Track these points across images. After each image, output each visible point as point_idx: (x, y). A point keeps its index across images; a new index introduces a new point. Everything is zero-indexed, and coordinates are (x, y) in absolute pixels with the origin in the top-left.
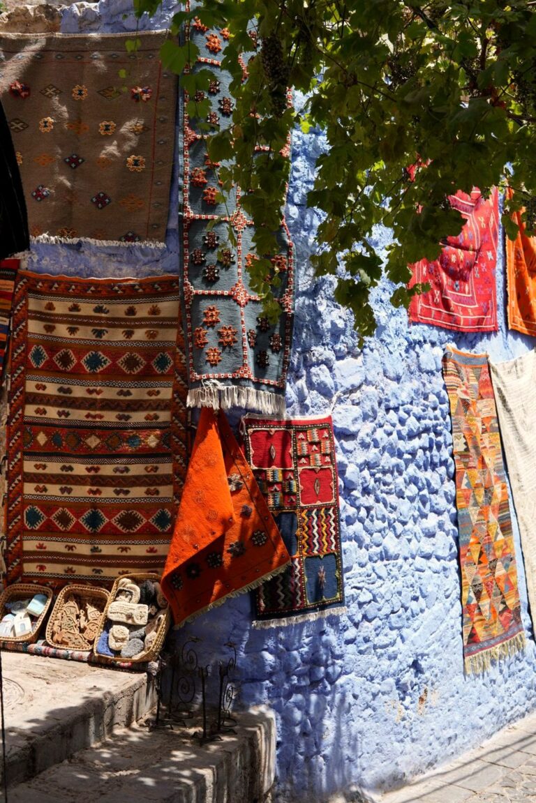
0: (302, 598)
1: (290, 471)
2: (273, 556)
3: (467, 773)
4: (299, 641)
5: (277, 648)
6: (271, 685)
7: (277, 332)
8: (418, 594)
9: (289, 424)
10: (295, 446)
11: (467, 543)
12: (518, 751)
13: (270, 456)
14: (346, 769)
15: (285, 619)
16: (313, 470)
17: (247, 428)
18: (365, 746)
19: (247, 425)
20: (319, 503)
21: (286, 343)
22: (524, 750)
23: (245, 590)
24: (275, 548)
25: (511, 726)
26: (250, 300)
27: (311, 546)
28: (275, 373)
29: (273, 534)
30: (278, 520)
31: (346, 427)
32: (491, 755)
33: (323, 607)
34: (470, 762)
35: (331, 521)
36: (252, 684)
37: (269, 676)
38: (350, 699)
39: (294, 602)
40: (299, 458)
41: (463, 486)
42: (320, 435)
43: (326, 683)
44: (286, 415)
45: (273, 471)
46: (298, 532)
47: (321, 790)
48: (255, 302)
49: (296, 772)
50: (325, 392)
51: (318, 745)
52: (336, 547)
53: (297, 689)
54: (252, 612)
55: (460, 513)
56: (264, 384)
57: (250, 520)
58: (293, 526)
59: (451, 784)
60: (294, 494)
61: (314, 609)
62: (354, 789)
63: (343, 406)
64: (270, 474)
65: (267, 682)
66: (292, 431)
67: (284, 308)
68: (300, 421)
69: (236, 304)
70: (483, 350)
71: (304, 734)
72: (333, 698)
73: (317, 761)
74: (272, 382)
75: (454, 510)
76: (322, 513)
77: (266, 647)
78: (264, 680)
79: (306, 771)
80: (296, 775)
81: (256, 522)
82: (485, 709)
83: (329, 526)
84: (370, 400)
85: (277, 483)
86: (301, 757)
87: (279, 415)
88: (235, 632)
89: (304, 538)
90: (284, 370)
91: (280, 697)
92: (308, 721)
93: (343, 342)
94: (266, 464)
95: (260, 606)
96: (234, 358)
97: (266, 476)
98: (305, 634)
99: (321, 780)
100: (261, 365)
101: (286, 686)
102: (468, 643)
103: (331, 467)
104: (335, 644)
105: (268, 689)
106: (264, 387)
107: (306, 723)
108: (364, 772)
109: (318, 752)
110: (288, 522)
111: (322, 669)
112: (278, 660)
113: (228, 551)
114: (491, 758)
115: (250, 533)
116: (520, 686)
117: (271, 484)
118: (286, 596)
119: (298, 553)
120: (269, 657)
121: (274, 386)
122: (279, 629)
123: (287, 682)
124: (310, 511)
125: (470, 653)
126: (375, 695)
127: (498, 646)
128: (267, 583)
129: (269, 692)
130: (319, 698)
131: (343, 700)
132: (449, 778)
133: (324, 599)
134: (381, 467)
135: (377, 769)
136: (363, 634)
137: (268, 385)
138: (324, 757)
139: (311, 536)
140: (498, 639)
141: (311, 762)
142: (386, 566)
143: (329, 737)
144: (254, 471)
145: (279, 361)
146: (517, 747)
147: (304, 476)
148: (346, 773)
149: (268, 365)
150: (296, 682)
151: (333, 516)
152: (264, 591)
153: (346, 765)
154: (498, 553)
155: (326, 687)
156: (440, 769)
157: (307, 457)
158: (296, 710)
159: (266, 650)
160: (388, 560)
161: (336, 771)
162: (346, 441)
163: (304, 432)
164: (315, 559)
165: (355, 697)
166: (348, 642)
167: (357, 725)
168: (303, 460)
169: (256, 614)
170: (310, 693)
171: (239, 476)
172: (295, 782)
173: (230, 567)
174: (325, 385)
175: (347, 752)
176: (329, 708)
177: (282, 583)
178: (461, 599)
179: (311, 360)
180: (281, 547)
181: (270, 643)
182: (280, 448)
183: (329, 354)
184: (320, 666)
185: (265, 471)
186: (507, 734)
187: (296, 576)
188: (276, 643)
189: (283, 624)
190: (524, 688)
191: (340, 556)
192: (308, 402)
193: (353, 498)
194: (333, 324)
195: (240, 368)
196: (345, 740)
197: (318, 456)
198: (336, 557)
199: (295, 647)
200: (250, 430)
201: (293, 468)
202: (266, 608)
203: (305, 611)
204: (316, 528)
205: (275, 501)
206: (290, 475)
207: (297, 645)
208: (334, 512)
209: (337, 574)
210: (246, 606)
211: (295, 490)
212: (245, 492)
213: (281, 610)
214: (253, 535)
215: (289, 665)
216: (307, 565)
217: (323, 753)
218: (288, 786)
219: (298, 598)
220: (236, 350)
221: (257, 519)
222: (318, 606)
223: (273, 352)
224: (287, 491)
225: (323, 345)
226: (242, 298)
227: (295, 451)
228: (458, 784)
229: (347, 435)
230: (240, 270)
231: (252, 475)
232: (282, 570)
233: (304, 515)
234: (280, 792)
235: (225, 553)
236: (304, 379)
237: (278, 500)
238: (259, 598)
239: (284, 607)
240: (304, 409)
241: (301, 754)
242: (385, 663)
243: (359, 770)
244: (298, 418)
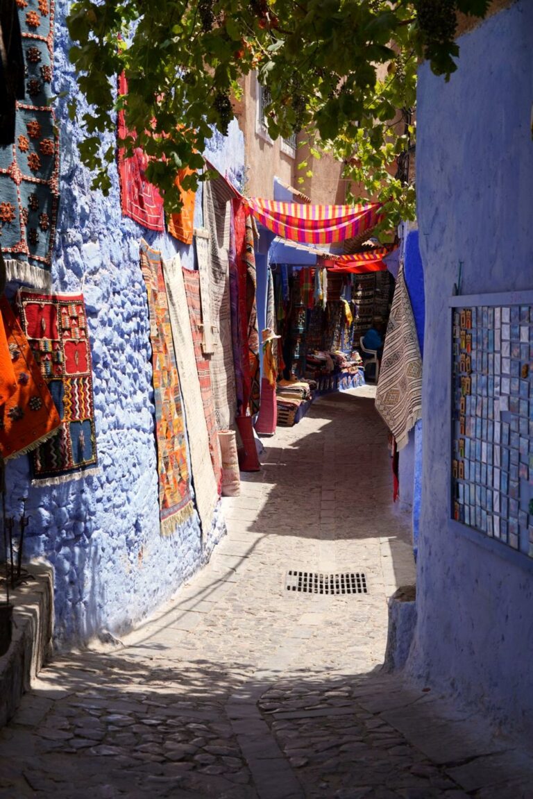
0: (69, 459)
1: (58, 342)
2: (47, 420)
3: (172, 619)
4: (67, 499)
5: (51, 504)
6: (47, 538)
7: (45, 212)
8: (136, 461)
9: (55, 298)
10: (60, 319)
11: (160, 420)
12: (202, 600)
13: (42, 328)
14: (97, 614)
15: (57, 478)
16: (73, 342)
17: (22, 301)
18: (109, 595)
19: (22, 298)
20: (78, 373)
21: (52, 222)
22: (207, 599)
23: (24, 451)
24: (48, 412)
25: (186, 583)
26: (23, 179)
27: (74, 411)
28: (44, 250)
29: (47, 400)
30: (49, 386)
31: (92, 305)
32: (183, 605)
33: (84, 468)
34: (170, 612)
35: (87, 390)
36: (32, 538)
37: (45, 530)
38: (100, 552)
39: (64, 463)
40: (63, 330)
41: (157, 369)
42: (78, 310)
43: (85, 536)
44: (52, 291)
45: (45, 342)
46: (65, 399)
47: (83, 633)
48: (27, 181)
49: (66, 617)
50: (78, 272)
51: (81, 592)
52: (91, 414)
53: (65, 543)
54: (30, 471)
55: (156, 392)
56: (35, 259)
57: (27, 387)
58: (60, 393)
59: (165, 627)
60: (61, 364)
61: (78, 470)
62: (105, 632)
63: (88, 285)
64: (42, 344)
65: (44, 536)
66: (57, 305)
67: (51, 190)
68: (62, 297)
69: (13, 182)
70: (157, 248)
71: (72, 582)
72: (90, 550)
73: (80, 607)
74: (42, 259)
75: (151, 389)
76: (81, 382)
77: (42, 504)
78: (41, 535)
79: (73, 616)
80: (67, 619)
81: (33, 389)
82: (171, 568)
83: (86, 394)
84: (106, 282)
85: (48, 353)
86: (70, 603)
87: (46, 289)
88: (16, 490)
89: (68, 404)
90: (50, 249)
91: (53, 549)
92: (74, 571)
93: (88, 227)
94: (39, 335)
95: (37, 466)
96: (13, 234)
97: (39, 347)
98: (70, 492)
99: (83, 625)
100: (33, 243)
101: (58, 539)
102: (162, 508)
103: (86, 340)
104: (90, 502)
105: (45, 542)
106: (35, 263)
107: (72, 572)
108: (108, 618)
109: (81, 599)
110: (57, 389)
111: (83, 524)
112: (52, 516)
113: (9, 416)
114: (184, 607)
115: (27, 399)
116: (189, 549)
117: (44, 354)
118: (58, 457)
119: (64, 418)
120: (45, 513)
121: (43, 262)
122: (53, 487)
123: (59, 536)
124: (73, 380)
125: (164, 517)
126: (114, 549)
127: (179, 512)
128: (43, 445)
129: (45, 545)
130: (81, 550)
131: (96, 553)
132: (163, 623)
133: (84, 461)
134: (112, 345)
135: (115, 616)
136: (107, 494)
137: (39, 261)
138: (85, 603)
139: (74, 403)
140: (178, 506)
141: (77, 608)
142: (117, 434)
143: (88, 586)
144: (29, 341)
145: (47, 239)
146: (200, 597)
147: (67, 347)
148: (97, 618)
149: (38, 242)
150: (65, 535)
151: (88, 386)
152: (40, 452)
153: (98, 611)
154: (175, 431)
155: (85, 541)
156: (150, 617)
157: (69, 330)
158: (65, 561)
159: (42, 506)
160: (118, 429)
161: (91, 616)
162: (92, 318)
163: (66, 307)
164: (76, 424)
165: (103, 550)
166: (99, 500)
167: (105, 575)
168: (66, 333)
169: (33, 474)
170: (74, 546)
171: (16, 346)
172: (66, 626)
173: (11, 430)
174: (78, 265)
175: (98, 600)
176: (87, 559)
177: (54, 445)
178: (157, 469)
179: (68, 240)
180: (53, 411)
181: (46, 500)
182: (48, 321)
183: (79, 237)
184: (81, 521)
185: (38, 341)
186: (185, 589)
187: (65, 439)
188: (50, 500)
189: (56, 483)
190: (192, 551)
191: (93, 422)
192: (66, 279)
193: (99, 370)
194: (82, 208)
195: (18, 244)
196: (97, 589)
197: (77, 330)
198: (91, 423)
199: (64, 504)
200: (25, 303)
201: (59, 340)
202: (42, 467)
203: (71, 471)
204: (77, 396)
205: (46, 370)
206: (57, 346)
207: (65, 502)
208: (89, 382)
209: (92, 438)
210: (25, 466)
211: (61, 360)
212: (22, 360)
213: (54, 469)
214: (30, 401)
215: (61, 519)
216: (71, 429)
217: (84, 600)
218: (62, 629)
219: (67, 459)
220: (14, 226)
221: (33, 385)
222: (81, 467)
223: (42, 230)
224: (56, 360)
225: (75, 227)
226: (17, 177)
227: (60, 324)
228: (172, 626)
229: (92, 313)
230: (14, 150)
231: (28, 345)
232: (55, 433)
233: (68, 382)
234: (56, 635)
235: (5, 417)
236: (62, 257)
237: (49, 369)
238: (36, 459)
239: (57, 467)
240: (64, 285)
241: (70, 600)
242: (120, 521)
243: (106, 615)
244: (61, 294)
